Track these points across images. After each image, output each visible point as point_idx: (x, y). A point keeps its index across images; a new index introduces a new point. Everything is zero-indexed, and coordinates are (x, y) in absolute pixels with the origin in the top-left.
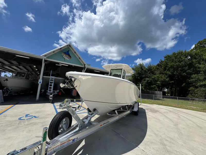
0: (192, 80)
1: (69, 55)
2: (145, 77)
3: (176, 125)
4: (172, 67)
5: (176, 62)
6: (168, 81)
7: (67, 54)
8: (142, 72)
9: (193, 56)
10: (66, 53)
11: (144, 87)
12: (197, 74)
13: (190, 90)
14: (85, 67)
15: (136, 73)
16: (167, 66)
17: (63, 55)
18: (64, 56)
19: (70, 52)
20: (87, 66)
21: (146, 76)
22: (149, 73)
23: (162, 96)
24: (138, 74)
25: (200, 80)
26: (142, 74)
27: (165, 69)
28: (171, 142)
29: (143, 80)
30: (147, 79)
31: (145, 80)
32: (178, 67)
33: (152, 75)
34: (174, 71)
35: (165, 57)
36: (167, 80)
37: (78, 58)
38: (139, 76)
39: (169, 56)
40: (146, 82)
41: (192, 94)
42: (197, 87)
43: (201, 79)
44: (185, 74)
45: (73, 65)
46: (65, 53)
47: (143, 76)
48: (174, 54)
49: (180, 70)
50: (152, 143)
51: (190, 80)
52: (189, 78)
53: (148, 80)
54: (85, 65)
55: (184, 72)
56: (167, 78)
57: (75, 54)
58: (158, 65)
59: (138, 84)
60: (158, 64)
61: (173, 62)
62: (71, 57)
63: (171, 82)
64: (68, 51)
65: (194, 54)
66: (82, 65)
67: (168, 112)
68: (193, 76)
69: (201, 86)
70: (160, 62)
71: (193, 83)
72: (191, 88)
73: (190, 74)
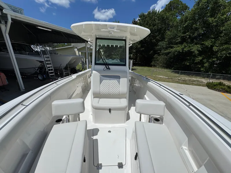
6: (140, 48)
9: (164, 20)
12: (163, 41)
13: (154, 58)
20: (9, 13)
25: (163, 48)
35: (140, 17)
41: (155, 61)
42: (159, 55)
43: (164, 46)
44: (154, 40)
48: (149, 13)
51: (157, 47)
52: (156, 45)
63: (142, 49)
65: (165, 17)
69: (163, 54)
71: (158, 51)
72: (156, 56)
73: (158, 41)
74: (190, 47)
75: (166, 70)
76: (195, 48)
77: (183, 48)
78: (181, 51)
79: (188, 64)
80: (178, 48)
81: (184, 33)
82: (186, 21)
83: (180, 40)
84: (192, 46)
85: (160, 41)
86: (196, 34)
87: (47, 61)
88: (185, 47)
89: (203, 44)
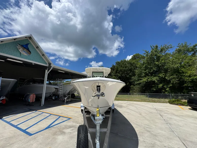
0: (132, 80)
1: (28, 50)
3: (141, 114)
4: (121, 71)
5: (123, 68)
7: (25, 48)
9: (132, 64)
10: (25, 46)
12: (134, 76)
13: (131, 88)
14: (50, 67)
16: (118, 70)
17: (19, 49)
20: (53, 66)
25: (136, 81)
28: (150, 128)
32: (125, 71)
34: (122, 74)
37: (41, 55)
39: (119, 62)
41: (132, 90)
42: (134, 85)
43: (136, 79)
44: (128, 76)
45: (34, 62)
46: (22, 46)
48: (122, 61)
49: (126, 73)
50: (142, 132)
51: (131, 80)
52: (131, 79)
54: (50, 64)
55: (128, 75)
57: (37, 50)
61: (121, 67)
62: (30, 52)
64: (27, 45)
65: (132, 63)
66: (46, 64)
67: (128, 105)
68: (133, 77)
69: (136, 84)
70: (112, 66)
71: (132, 83)
72: (132, 86)
73: (131, 76)
74: (151, 78)
75: (142, 96)
76: (155, 79)
77: (147, 79)
78: (147, 81)
79: (155, 90)
80: (145, 80)
81: (145, 70)
82: (144, 64)
83: (144, 75)
84: (153, 78)
85: (132, 76)
86: (152, 71)
87: (60, 87)
88: (148, 78)
89: (159, 76)
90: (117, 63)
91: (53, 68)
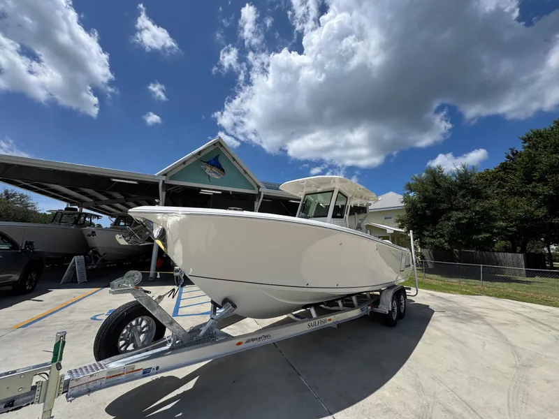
1: (219, 167)
2: (451, 209)
7: (213, 165)
8: (439, 194)
10: (213, 163)
11: (446, 241)
14: (259, 193)
15: (420, 198)
16: (534, 169)
17: (205, 169)
18: (208, 169)
19: (221, 160)
20: (264, 191)
21: (452, 205)
22: (464, 196)
23: (524, 269)
24: (425, 199)
26: (440, 202)
27: (528, 179)
29: (443, 218)
30: (456, 214)
31: (449, 219)
33: (473, 201)
35: (525, 141)
36: (541, 213)
37: (242, 172)
38: (427, 208)
39: (539, 135)
40: (452, 225)
45: (231, 189)
46: (208, 163)
47: (444, 206)
53: (461, 219)
54: (259, 187)
56: (538, 207)
57: (234, 163)
58: (504, 167)
59: (427, 231)
60: (503, 164)
62: (224, 171)
64: (216, 159)
66: (254, 189)
70: (508, 157)
90: (529, 138)
91: (264, 195)
